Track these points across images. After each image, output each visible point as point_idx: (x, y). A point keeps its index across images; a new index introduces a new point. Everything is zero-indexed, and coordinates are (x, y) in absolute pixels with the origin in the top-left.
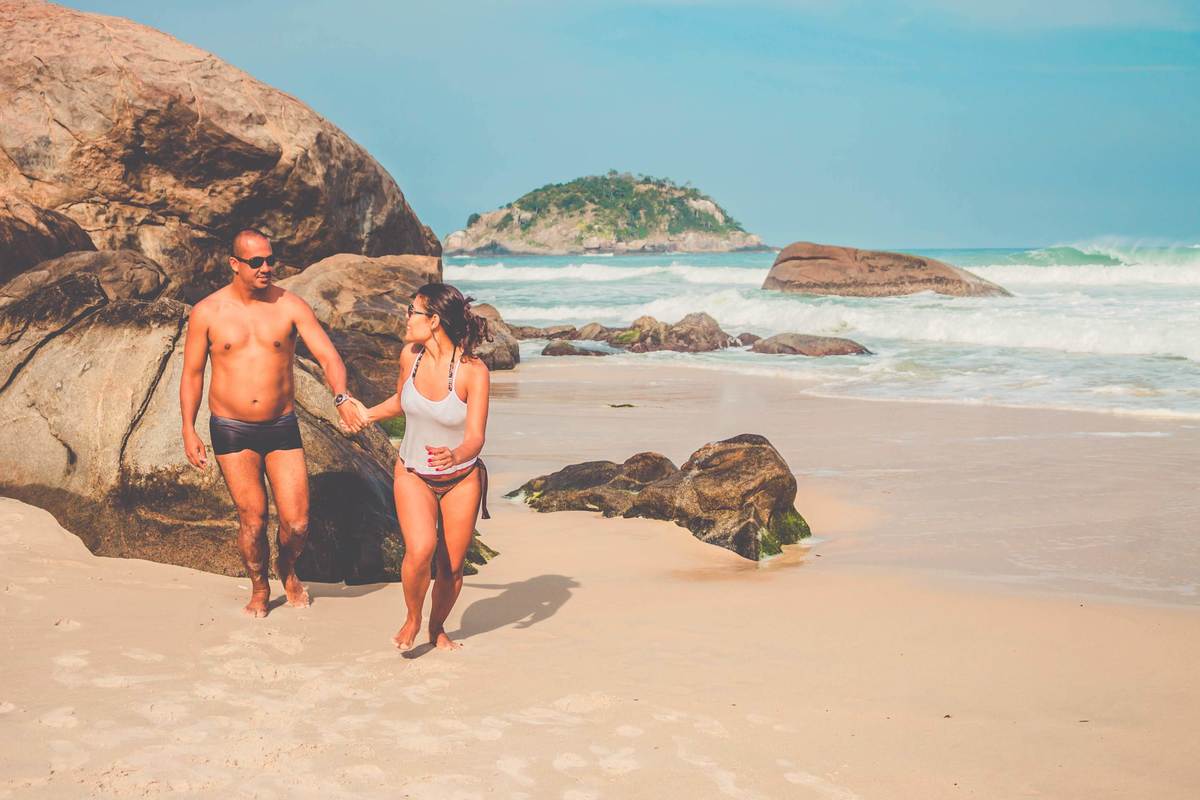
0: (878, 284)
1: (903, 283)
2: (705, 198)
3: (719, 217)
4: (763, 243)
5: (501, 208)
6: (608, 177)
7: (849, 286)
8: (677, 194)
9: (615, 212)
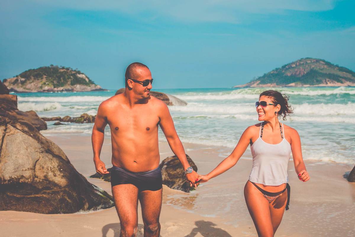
2: (83, 74)
3: (87, 80)
4: (101, 88)
5: (14, 77)
6: (50, 67)
8: (73, 72)
9: (53, 78)
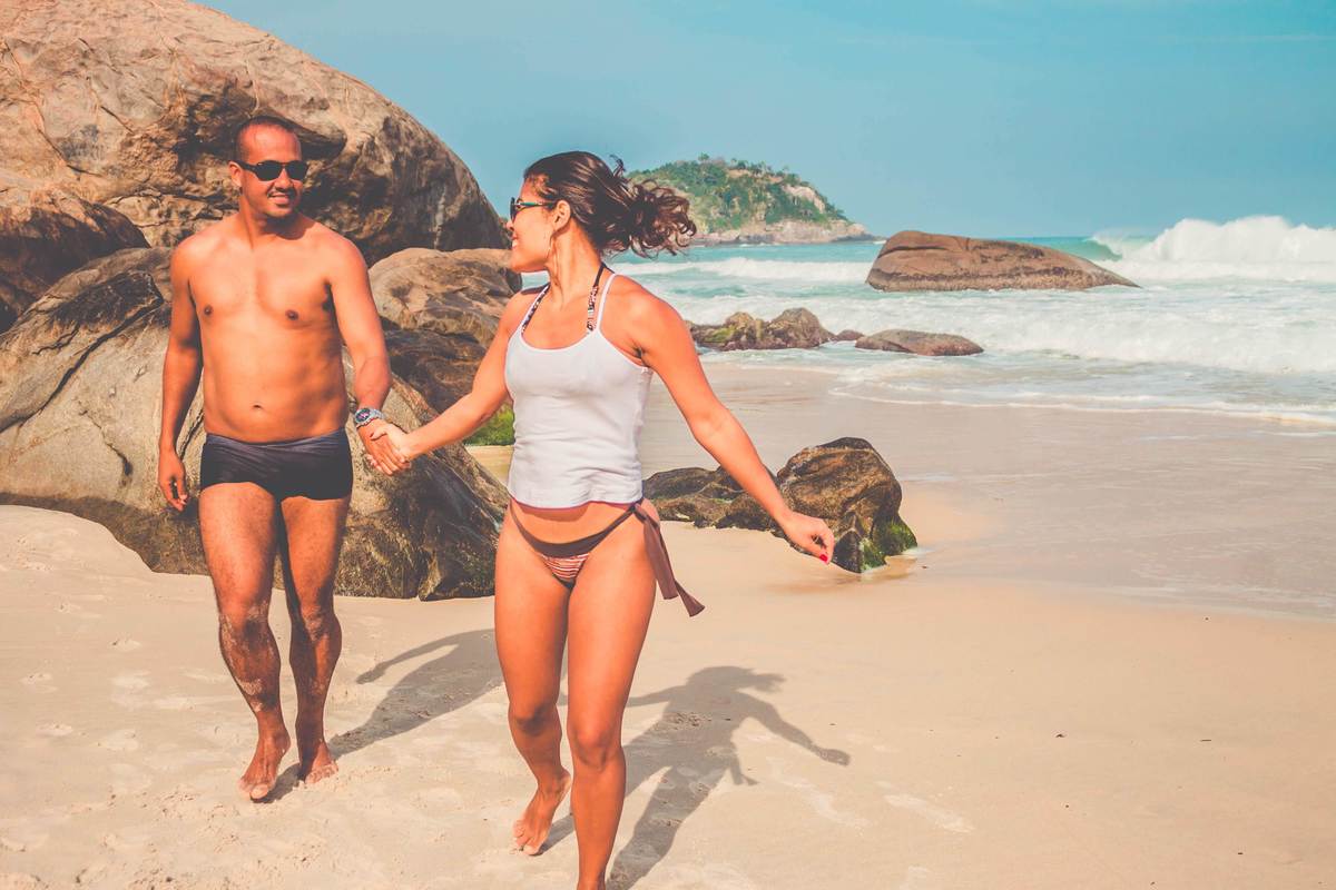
0: (991, 276)
1: (1019, 274)
2: (805, 184)
3: (820, 205)
4: (867, 233)
6: (699, 162)
7: (961, 277)
8: (774, 180)
9: (708, 201)
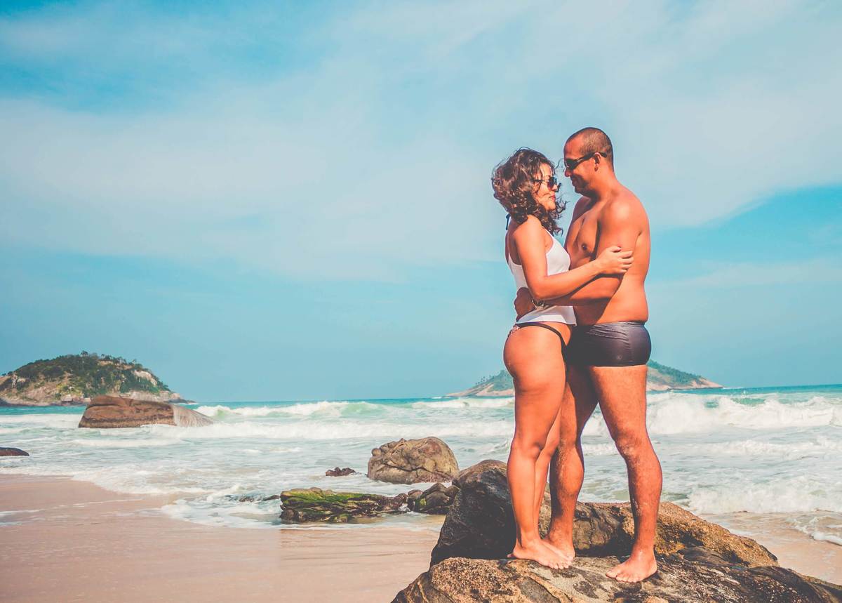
0: (141, 420)
1: (155, 419)
2: (146, 370)
3: (153, 382)
4: (182, 398)
6: (82, 356)
7: (124, 421)
8: (127, 367)
9: (85, 379)
